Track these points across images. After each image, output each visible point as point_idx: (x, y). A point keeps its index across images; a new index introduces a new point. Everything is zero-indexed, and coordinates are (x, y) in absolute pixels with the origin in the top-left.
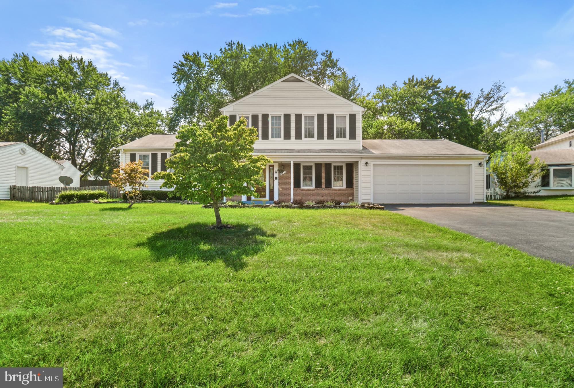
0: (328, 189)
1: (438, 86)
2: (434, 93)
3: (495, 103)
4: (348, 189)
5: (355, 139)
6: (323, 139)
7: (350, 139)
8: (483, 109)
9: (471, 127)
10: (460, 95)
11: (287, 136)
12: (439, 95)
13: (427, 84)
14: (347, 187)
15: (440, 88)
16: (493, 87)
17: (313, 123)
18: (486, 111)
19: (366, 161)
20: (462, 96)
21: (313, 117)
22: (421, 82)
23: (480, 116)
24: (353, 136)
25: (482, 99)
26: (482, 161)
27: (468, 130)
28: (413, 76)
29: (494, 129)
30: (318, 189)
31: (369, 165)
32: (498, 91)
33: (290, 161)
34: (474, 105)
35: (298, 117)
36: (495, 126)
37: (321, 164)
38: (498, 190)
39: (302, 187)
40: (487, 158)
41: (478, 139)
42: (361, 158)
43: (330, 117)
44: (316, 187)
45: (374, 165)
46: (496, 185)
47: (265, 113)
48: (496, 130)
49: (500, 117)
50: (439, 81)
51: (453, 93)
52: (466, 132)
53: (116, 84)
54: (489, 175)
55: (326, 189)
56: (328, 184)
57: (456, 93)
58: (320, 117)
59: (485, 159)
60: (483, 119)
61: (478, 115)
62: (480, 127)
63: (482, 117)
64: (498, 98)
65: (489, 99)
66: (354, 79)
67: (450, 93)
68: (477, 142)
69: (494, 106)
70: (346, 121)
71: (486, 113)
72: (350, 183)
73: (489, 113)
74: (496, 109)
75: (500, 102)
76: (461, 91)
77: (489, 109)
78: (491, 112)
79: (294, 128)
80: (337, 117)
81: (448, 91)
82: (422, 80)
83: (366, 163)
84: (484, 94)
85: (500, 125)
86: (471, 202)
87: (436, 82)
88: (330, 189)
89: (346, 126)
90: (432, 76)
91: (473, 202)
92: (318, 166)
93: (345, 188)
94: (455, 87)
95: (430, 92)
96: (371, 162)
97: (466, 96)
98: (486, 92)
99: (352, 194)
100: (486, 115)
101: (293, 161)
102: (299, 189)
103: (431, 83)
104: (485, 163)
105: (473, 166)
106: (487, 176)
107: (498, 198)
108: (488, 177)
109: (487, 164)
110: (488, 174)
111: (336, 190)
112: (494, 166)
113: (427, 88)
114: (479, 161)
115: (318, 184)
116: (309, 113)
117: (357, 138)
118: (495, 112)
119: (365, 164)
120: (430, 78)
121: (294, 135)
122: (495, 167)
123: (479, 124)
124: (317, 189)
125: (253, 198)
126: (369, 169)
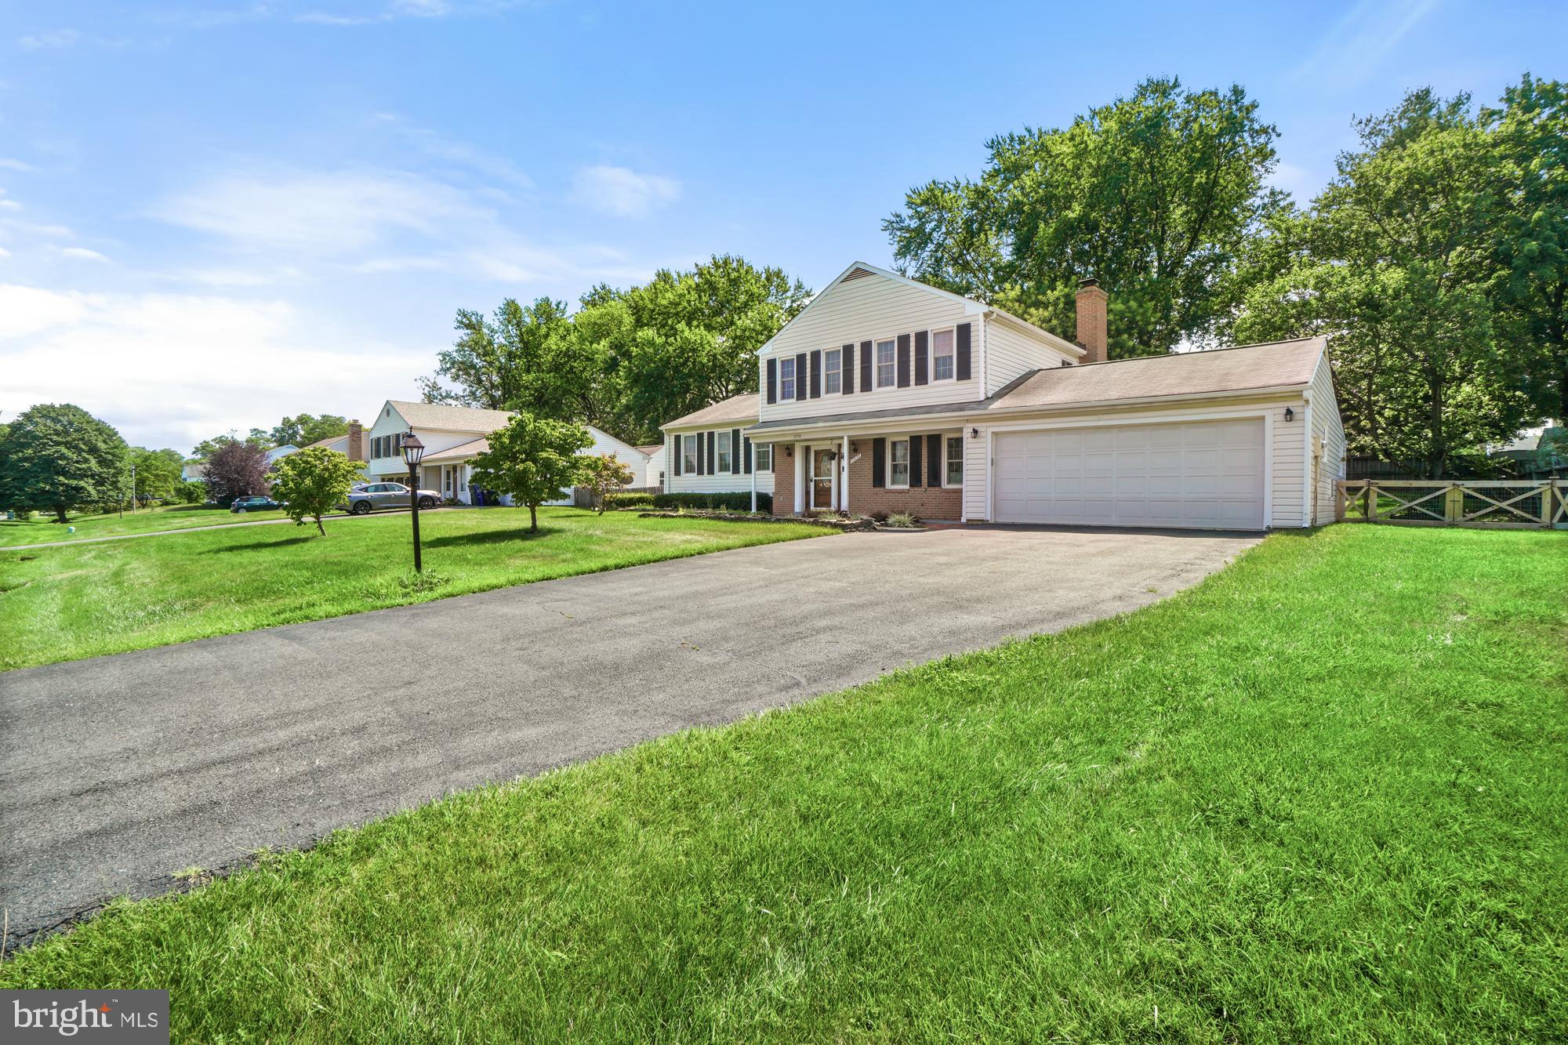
0: (933, 489)
5: (970, 378)
6: (909, 385)
7: (958, 380)
11: (849, 387)
17: (892, 356)
19: (973, 426)
21: (893, 342)
24: (965, 372)
26: (1296, 403)
30: (916, 489)
31: (979, 435)
33: (865, 435)
35: (866, 347)
37: (922, 436)
39: (889, 485)
42: (967, 421)
43: (922, 338)
44: (911, 485)
45: (994, 434)
47: (816, 348)
53: (799, 287)
55: (930, 488)
56: (935, 479)
58: (904, 341)
70: (951, 341)
79: (860, 371)
80: (934, 335)
83: (976, 431)
88: (937, 489)
89: (951, 351)
91: (1268, 528)
92: (916, 440)
96: (987, 430)
101: (848, 436)
102: (881, 489)
105: (1269, 421)
111: (948, 491)
114: (1288, 405)
115: (915, 481)
116: (885, 336)
117: (972, 375)
119: (971, 434)
121: (860, 385)
124: (912, 489)
125: (812, 508)
126: (984, 445)
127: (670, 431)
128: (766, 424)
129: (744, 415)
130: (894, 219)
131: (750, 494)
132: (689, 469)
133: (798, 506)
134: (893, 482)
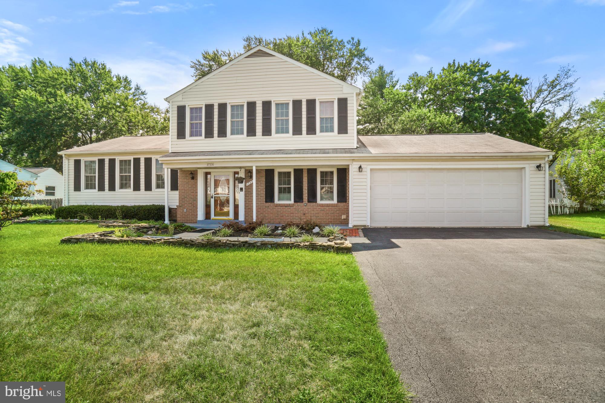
0: (312, 204)
1: (485, 71)
2: (481, 80)
3: (562, 91)
4: (339, 204)
5: (347, 133)
6: (301, 134)
7: (338, 133)
8: (546, 100)
9: (529, 120)
10: (515, 81)
11: (251, 132)
12: (488, 81)
13: (472, 69)
14: (338, 202)
15: (489, 74)
16: (559, 73)
17: (287, 113)
18: (550, 103)
19: (359, 164)
20: (516, 82)
21: (288, 104)
22: (464, 67)
23: (542, 108)
24: (343, 129)
25: (545, 87)
26: (541, 162)
27: (525, 123)
28: (454, 60)
29: (560, 122)
30: (299, 204)
31: (363, 170)
32: (566, 77)
33: (252, 167)
34: (533, 95)
35: (267, 105)
36: (562, 120)
37: (302, 169)
38: (567, 202)
39: (276, 201)
40: (551, 158)
41: (538, 135)
42: (353, 160)
43: (311, 103)
44: (295, 201)
45: (371, 170)
46: (564, 194)
47: (222, 101)
48: (564, 125)
49: (568, 108)
50: (487, 65)
51: (506, 78)
52: (522, 126)
53: (137, 88)
54: (554, 180)
55: (309, 204)
56: (312, 197)
57: (509, 79)
58: (297, 104)
59: (547, 159)
60: (547, 111)
61: (540, 107)
62: (542, 119)
63: (545, 109)
64: (566, 86)
65: (554, 87)
66: (391, 73)
67: (502, 79)
68: (537, 139)
69: (560, 96)
70: (333, 107)
71: (550, 105)
72: (343, 196)
73: (554, 105)
74: (563, 99)
75: (568, 91)
76: (516, 76)
77: (553, 99)
78: (557, 103)
79: (261, 121)
80: (321, 102)
81: (499, 77)
82: (466, 64)
83: (360, 167)
84: (547, 81)
85: (568, 118)
86: (524, 225)
87: (482, 66)
88: (314, 204)
89: (333, 114)
90: (479, 60)
91: (528, 226)
92: (298, 172)
93: (336, 203)
94: (508, 72)
95: (475, 79)
96: (367, 167)
97: (523, 82)
98: (550, 79)
99: (346, 211)
100: (549, 107)
101: (256, 166)
102: (272, 204)
103: (477, 68)
104: (547, 166)
105: (527, 170)
106: (551, 181)
107: (568, 213)
108: (552, 183)
109: (549, 167)
110: (552, 179)
111: (322, 205)
112: (562, 168)
113: (472, 73)
114: (538, 163)
115: (298, 198)
116: (282, 99)
117: (349, 131)
118: (561, 102)
119: (357, 170)
120: (476, 61)
121: (261, 130)
122: (563, 170)
123: (541, 115)
124: (296, 204)
125: (213, 216)
126: (365, 177)
127: (69, 156)
128: (175, 154)
129: (142, 148)
130: (198, 63)
131: (164, 206)
132: (90, 186)
133: (201, 216)
134: (279, 200)
